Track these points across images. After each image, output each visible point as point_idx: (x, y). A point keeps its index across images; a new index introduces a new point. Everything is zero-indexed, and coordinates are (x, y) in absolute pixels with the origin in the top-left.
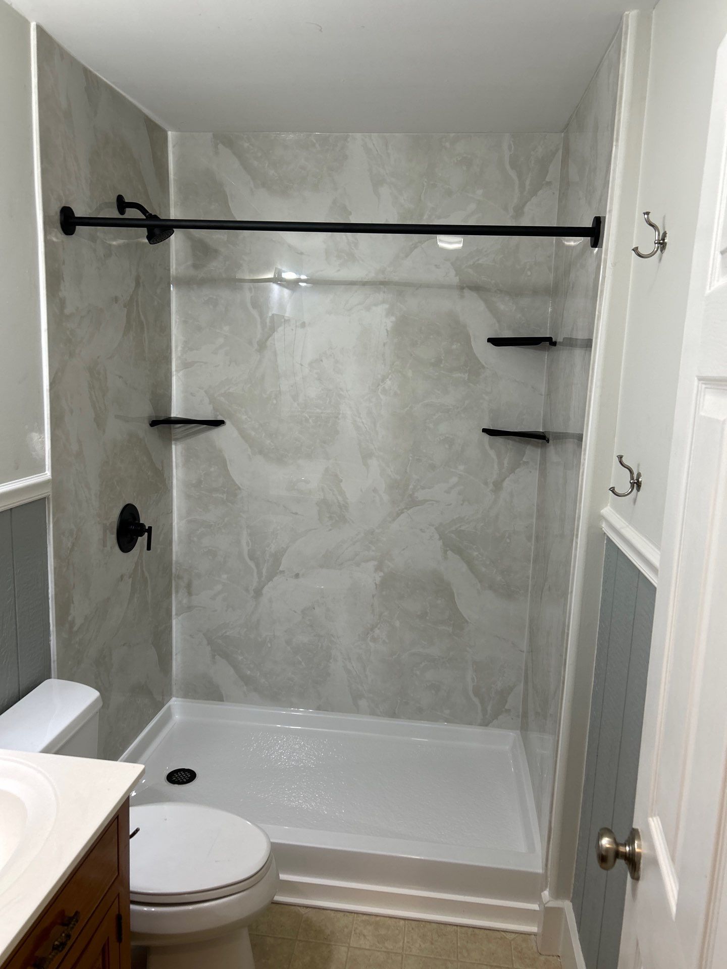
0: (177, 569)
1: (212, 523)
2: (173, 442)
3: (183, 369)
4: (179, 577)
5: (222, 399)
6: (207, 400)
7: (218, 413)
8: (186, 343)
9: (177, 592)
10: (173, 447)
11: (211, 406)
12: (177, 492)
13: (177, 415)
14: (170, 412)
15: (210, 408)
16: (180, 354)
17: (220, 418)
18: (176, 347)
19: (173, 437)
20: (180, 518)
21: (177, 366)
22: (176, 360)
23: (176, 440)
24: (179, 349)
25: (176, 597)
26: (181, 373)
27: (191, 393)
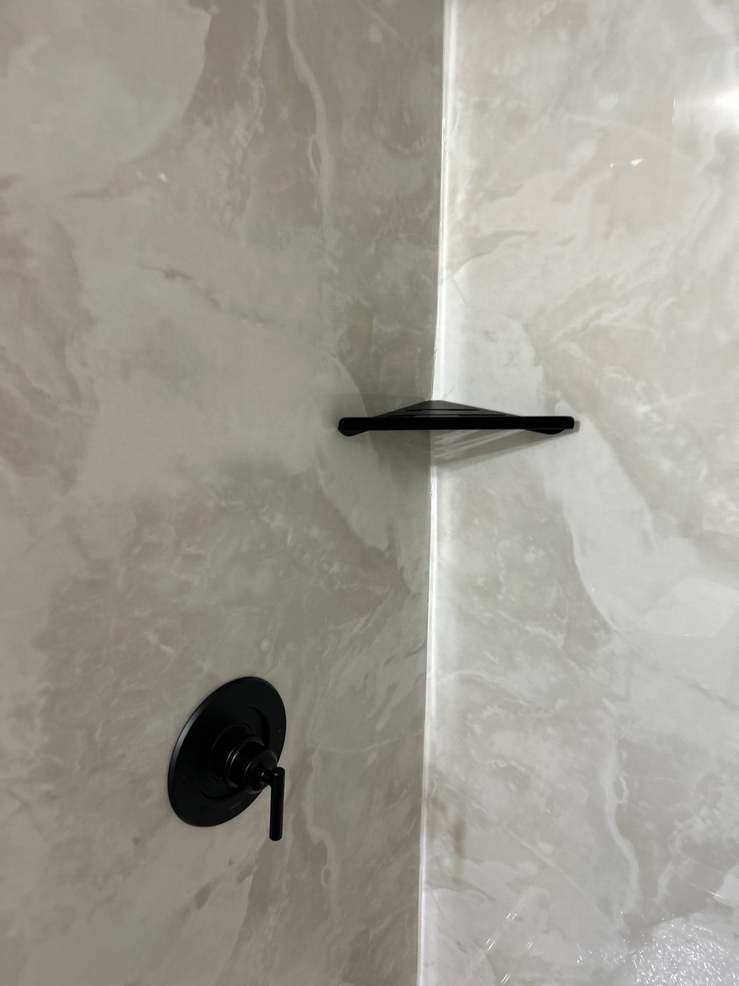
0: (432, 784)
1: (521, 702)
2: (434, 470)
3: (468, 260)
4: (435, 803)
5: (575, 349)
6: (527, 352)
7: (558, 394)
8: (479, 175)
9: (431, 836)
10: (434, 481)
11: (540, 369)
12: (438, 598)
13: (445, 396)
14: (429, 387)
15: (536, 376)
16: (460, 215)
17: (561, 410)
18: (453, 193)
19: (435, 456)
20: (444, 666)
21: (452, 253)
22: (452, 233)
23: (442, 463)
24: (461, 197)
25: (429, 846)
26: (462, 272)
27: (487, 333)
